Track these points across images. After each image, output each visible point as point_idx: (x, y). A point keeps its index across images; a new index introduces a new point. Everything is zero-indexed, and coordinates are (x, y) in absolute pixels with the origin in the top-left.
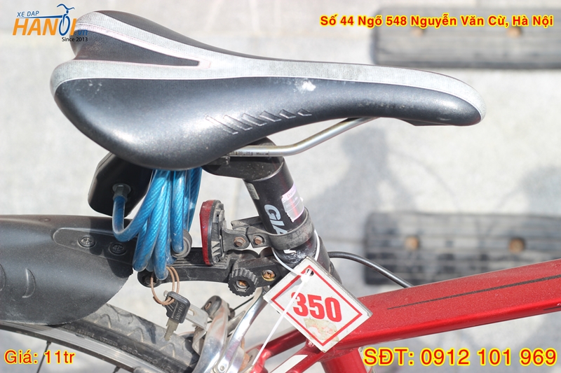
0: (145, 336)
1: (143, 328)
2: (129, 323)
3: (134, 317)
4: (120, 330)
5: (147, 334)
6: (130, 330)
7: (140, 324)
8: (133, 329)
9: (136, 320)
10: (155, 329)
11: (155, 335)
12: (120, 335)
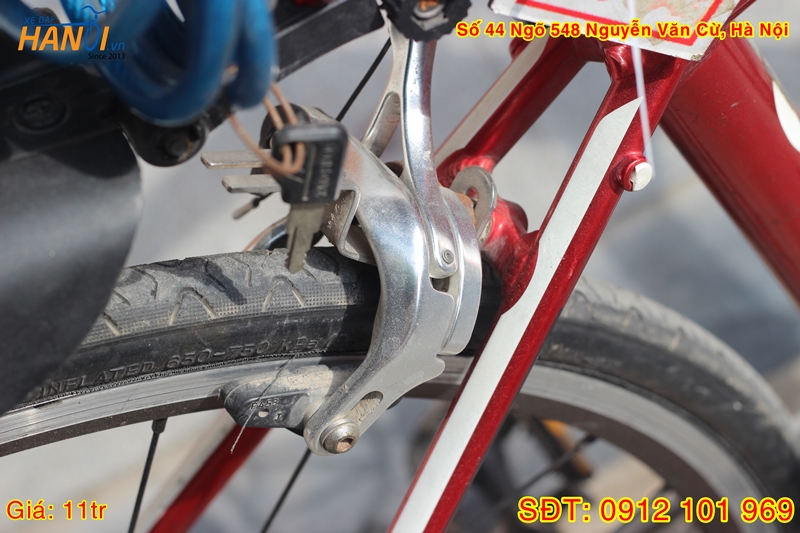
0: (211, 299)
1: (192, 282)
2: (154, 293)
3: (150, 272)
4: (146, 324)
5: (211, 292)
6: (166, 308)
7: (179, 279)
8: (172, 300)
9: (161, 276)
10: (218, 270)
11: (229, 282)
12: (152, 334)
